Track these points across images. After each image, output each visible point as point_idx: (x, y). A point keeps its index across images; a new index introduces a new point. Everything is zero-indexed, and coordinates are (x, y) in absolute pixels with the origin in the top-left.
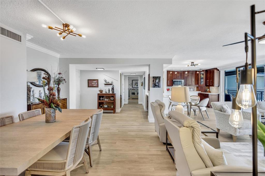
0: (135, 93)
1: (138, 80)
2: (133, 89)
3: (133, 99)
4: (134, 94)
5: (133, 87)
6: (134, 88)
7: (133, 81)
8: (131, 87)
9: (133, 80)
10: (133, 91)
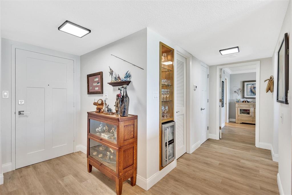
0: (249, 110)
1: (255, 81)
2: (243, 102)
3: (243, 123)
4: (249, 113)
5: (246, 96)
6: (249, 100)
7: (246, 83)
8: (239, 97)
9: (244, 82)
10: (245, 107)
